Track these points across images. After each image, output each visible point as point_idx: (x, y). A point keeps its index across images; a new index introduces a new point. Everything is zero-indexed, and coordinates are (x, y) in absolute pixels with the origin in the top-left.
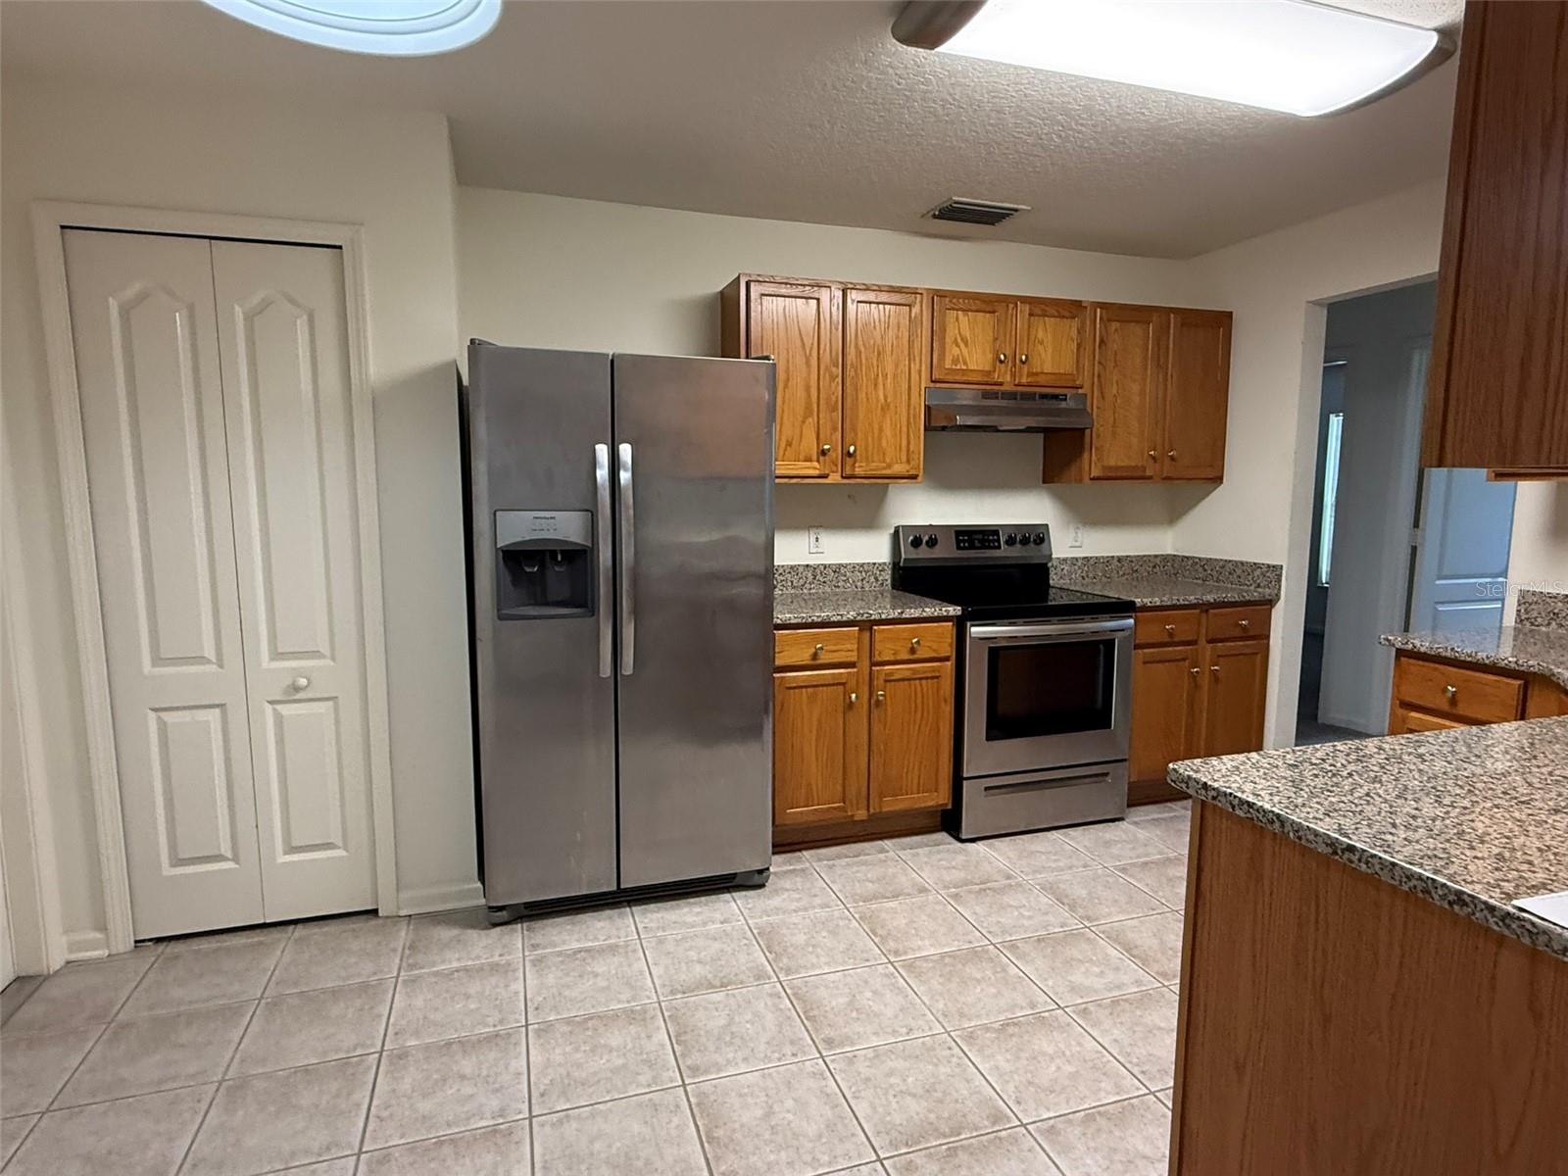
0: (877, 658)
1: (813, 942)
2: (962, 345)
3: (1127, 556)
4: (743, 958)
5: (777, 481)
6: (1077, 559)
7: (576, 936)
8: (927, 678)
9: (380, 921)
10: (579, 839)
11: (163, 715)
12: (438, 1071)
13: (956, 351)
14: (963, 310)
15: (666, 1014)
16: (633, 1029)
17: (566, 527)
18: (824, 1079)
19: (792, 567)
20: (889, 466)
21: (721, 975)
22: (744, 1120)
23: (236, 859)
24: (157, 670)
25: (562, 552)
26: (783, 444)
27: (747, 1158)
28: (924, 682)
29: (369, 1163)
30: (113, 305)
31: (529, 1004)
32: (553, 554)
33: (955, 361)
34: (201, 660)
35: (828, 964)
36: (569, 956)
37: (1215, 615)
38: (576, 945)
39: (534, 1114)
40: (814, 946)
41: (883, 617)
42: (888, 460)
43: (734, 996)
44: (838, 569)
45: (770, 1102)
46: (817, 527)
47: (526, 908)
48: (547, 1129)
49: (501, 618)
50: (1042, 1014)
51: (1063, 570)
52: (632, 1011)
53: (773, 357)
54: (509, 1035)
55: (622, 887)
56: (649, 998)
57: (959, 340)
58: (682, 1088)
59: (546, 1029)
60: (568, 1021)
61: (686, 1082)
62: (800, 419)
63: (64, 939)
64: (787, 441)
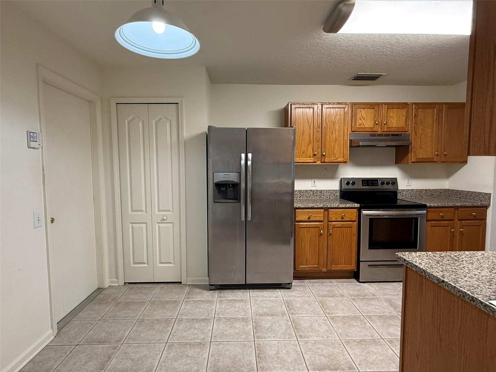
0: (330, 220)
1: (302, 307)
2: (362, 119)
3: (429, 189)
4: (279, 308)
5: (296, 164)
6: (409, 190)
7: (232, 296)
8: (347, 227)
9: (182, 285)
10: (234, 268)
11: (133, 225)
12: (189, 326)
13: (360, 121)
14: (363, 108)
15: (253, 321)
16: (243, 323)
17: (232, 177)
18: (297, 346)
19: (306, 190)
20: (337, 159)
21: (272, 312)
22: (270, 353)
23: (148, 264)
24: (132, 213)
25: (232, 184)
26: (302, 152)
27: (268, 364)
28: (346, 228)
29: (168, 345)
30: (126, 121)
31: (216, 312)
32: (229, 184)
33: (360, 125)
34: (142, 211)
35: (306, 314)
36: (229, 301)
37: (460, 210)
38: (232, 298)
39: (212, 341)
40: (302, 308)
41: (332, 206)
42: (336, 157)
43: (274, 319)
44: (321, 191)
45: (279, 350)
46: (314, 178)
47: (220, 286)
48: (214, 346)
49: (215, 202)
50: (375, 340)
51: (403, 193)
52: (244, 318)
53: (294, 127)
54: (209, 320)
55: (247, 283)
56: (249, 315)
57: (361, 118)
58: (253, 342)
59: (219, 319)
60: (226, 318)
61: (255, 340)
62: (307, 144)
63: (109, 280)
64: (303, 152)
